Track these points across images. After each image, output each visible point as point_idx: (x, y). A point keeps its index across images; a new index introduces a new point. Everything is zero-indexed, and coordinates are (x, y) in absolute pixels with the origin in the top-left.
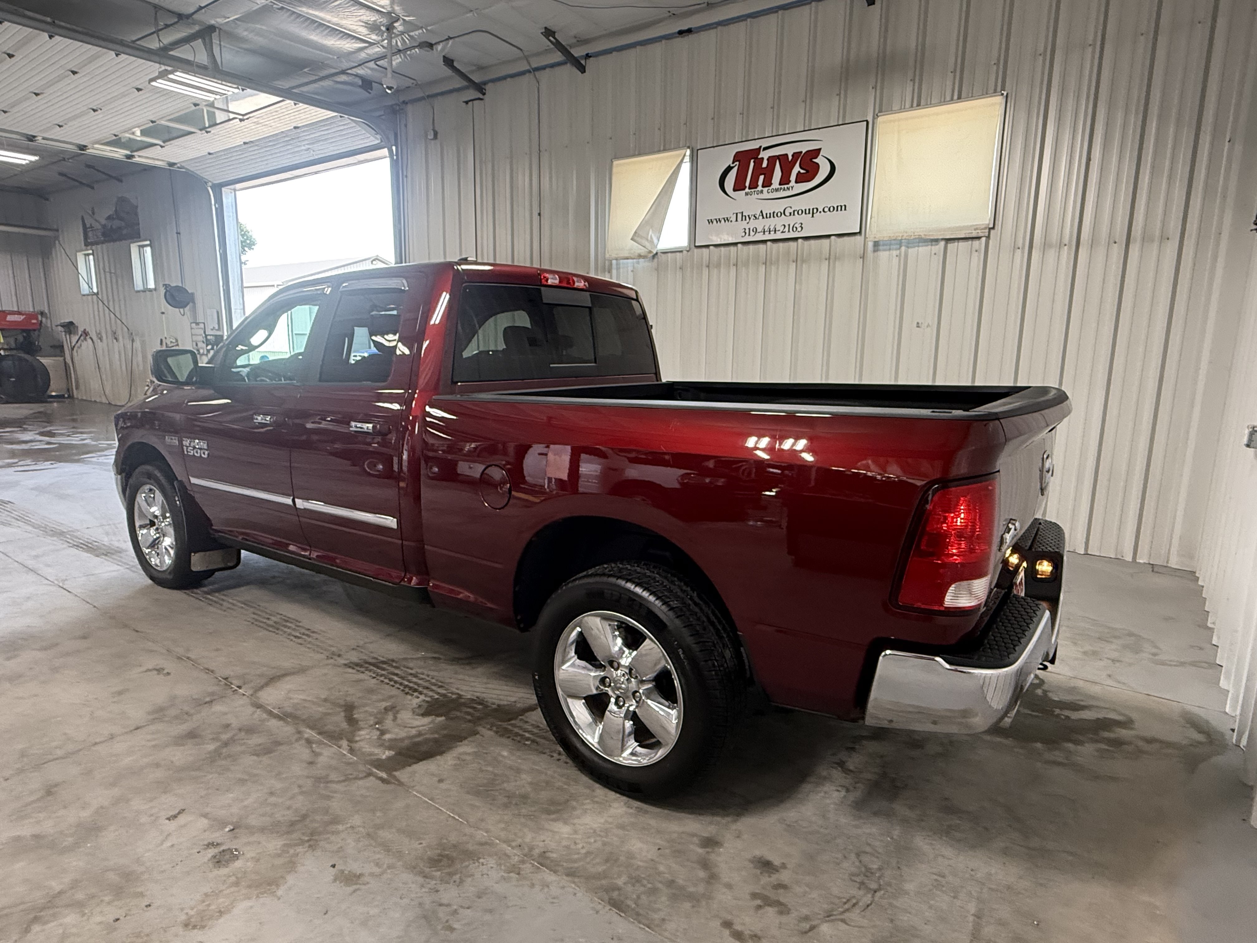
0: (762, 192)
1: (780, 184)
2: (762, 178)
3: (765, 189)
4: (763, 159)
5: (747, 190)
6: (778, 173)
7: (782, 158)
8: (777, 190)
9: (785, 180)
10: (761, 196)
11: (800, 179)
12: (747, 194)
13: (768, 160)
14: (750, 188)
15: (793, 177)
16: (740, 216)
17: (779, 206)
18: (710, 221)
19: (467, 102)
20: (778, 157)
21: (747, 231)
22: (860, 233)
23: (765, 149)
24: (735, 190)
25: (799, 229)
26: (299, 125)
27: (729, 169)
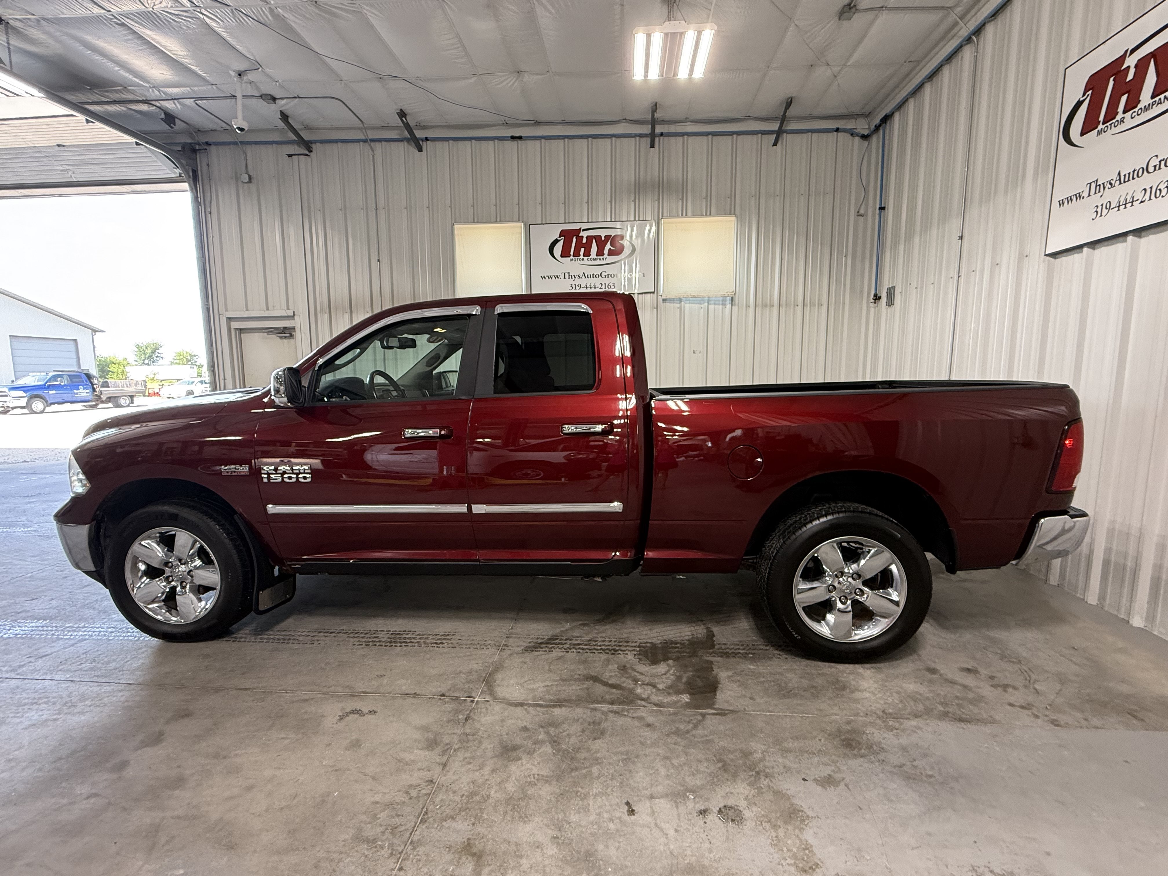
0: (583, 259)
1: (597, 255)
2: (582, 250)
3: (586, 258)
4: (583, 237)
5: (572, 257)
6: (594, 248)
7: (598, 238)
8: (594, 259)
9: (600, 253)
10: (582, 262)
11: (611, 253)
12: (572, 260)
13: (587, 238)
14: (574, 256)
15: (606, 252)
16: (567, 275)
17: (597, 271)
18: (543, 277)
19: (290, 156)
20: (595, 237)
21: (574, 286)
22: (653, 293)
23: (584, 230)
24: (562, 256)
25: (613, 287)
26: (64, 144)
27: (556, 241)
